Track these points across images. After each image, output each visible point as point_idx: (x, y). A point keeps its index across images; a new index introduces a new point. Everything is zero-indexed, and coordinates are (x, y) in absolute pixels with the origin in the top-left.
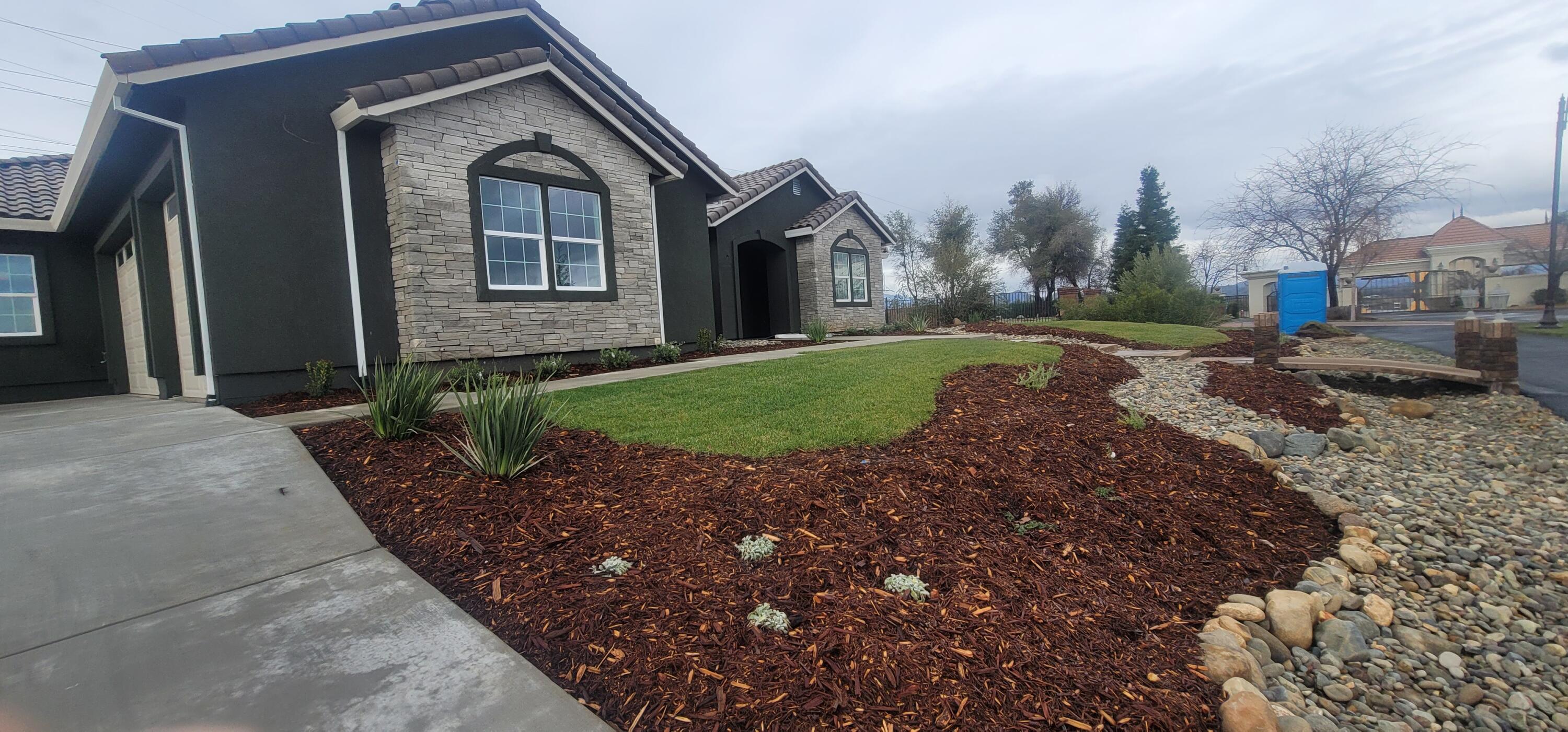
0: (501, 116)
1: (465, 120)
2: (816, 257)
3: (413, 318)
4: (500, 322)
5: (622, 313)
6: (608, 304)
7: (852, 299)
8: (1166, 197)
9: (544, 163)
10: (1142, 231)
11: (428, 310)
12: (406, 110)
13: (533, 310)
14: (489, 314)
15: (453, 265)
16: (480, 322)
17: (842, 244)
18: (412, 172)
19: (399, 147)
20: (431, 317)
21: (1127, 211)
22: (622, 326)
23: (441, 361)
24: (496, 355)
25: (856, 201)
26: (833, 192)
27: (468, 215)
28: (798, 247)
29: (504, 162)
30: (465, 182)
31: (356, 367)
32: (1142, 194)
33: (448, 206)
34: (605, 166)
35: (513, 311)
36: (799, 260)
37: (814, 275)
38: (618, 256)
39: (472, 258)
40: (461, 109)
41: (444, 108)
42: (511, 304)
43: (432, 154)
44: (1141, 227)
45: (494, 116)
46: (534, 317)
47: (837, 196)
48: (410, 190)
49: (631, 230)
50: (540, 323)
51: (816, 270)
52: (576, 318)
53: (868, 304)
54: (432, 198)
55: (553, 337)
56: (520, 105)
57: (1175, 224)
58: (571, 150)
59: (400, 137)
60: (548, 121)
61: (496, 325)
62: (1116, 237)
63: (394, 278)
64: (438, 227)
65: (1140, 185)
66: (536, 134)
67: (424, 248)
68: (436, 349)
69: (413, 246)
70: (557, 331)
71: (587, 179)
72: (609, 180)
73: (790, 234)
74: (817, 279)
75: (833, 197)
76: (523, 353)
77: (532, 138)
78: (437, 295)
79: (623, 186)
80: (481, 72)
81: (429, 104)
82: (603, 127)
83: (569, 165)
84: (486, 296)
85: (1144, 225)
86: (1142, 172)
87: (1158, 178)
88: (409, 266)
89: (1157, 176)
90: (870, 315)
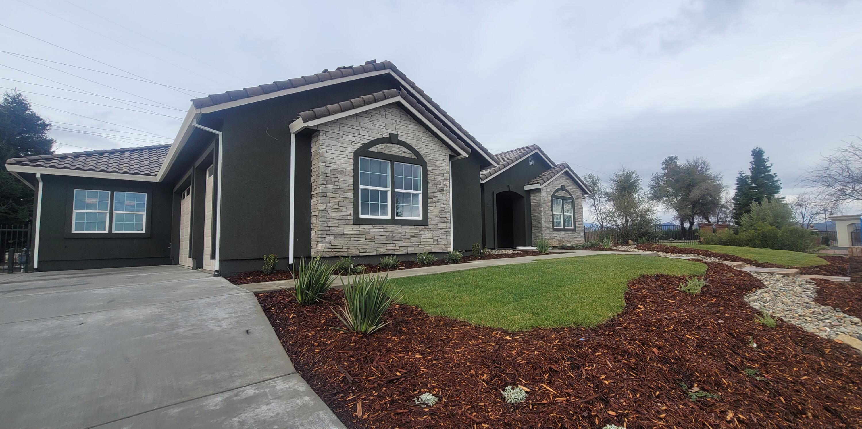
0: (373, 125)
1: (355, 127)
2: (542, 201)
3: (320, 232)
4: (364, 236)
5: (430, 232)
6: (423, 227)
7: (564, 226)
8: (770, 167)
9: (393, 149)
10: (754, 188)
11: (327, 228)
12: (326, 123)
13: (382, 230)
14: (358, 232)
15: (342, 204)
16: (353, 236)
17: (558, 194)
18: (326, 155)
19: (321, 142)
20: (329, 233)
21: (743, 175)
22: (430, 240)
23: (332, 257)
24: (361, 254)
25: (567, 169)
26: (553, 163)
27: (352, 178)
28: (532, 195)
29: (373, 149)
30: (352, 160)
31: (288, 258)
32: (753, 164)
33: (342, 173)
34: (426, 150)
35: (371, 230)
36: (532, 203)
37: (541, 212)
38: (429, 200)
39: (352, 200)
40: (354, 122)
41: (344, 121)
42: (371, 226)
43: (337, 145)
44: (753, 185)
45: (369, 125)
46: (382, 234)
47: (555, 166)
48: (324, 164)
49: (437, 186)
50: (385, 237)
51: (542, 209)
52: (404, 235)
53: (574, 230)
54: (335, 168)
55: (392, 245)
56: (383, 119)
57: (778, 183)
58: (408, 142)
59: (321, 137)
60: (397, 127)
61: (362, 238)
62: (736, 191)
63: (312, 210)
64: (337, 184)
65: (751, 159)
66: (390, 134)
67: (328, 195)
68: (330, 250)
69: (323, 194)
70: (394, 242)
71: (416, 158)
72: (427, 158)
73: (527, 188)
74: (543, 214)
75: (553, 167)
76: (375, 254)
77: (388, 136)
78: (333, 220)
79: (434, 161)
80: (365, 103)
81: (337, 120)
82: (425, 130)
83: (406, 150)
84: (358, 221)
85: (755, 184)
86: (752, 151)
87: (764, 155)
88: (320, 205)
89: (763, 154)
90: (575, 236)
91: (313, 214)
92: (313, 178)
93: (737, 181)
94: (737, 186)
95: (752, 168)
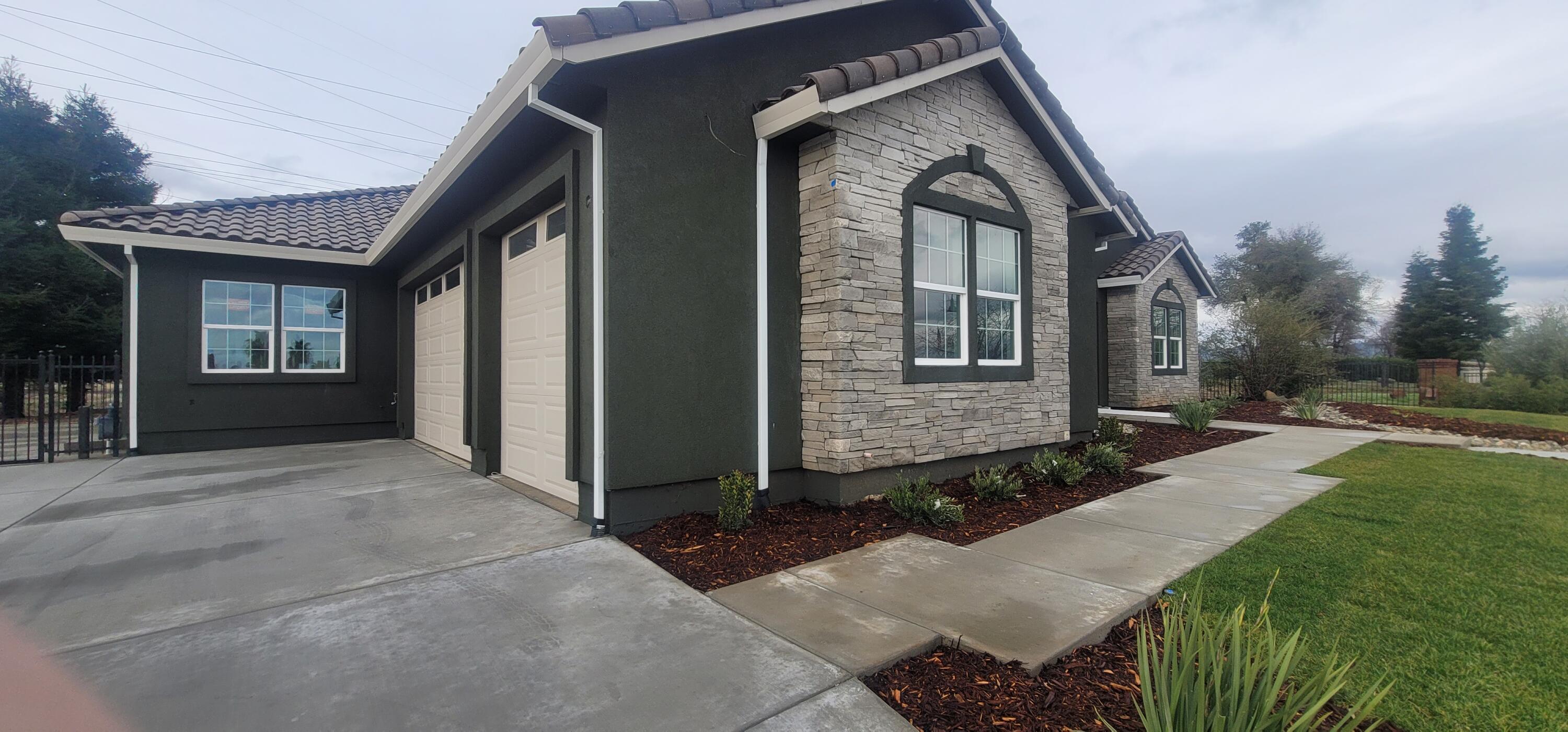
0: (939, 122)
1: (905, 126)
2: (1137, 312)
3: (840, 408)
4: (923, 412)
5: (1036, 396)
6: (1024, 384)
7: (1169, 365)
8: (1484, 243)
9: (975, 187)
10: (1444, 284)
11: (854, 396)
12: (849, 111)
13: (954, 395)
14: (912, 402)
15: (883, 330)
16: (904, 412)
17: (1164, 296)
18: (850, 197)
19: (838, 162)
20: (857, 407)
21: (1422, 259)
22: (1033, 415)
23: (864, 471)
24: (918, 460)
25: (1182, 244)
26: (1150, 232)
27: (899, 259)
28: (1110, 300)
29: (938, 186)
30: (898, 213)
31: (756, 475)
32: (1446, 238)
33: (880, 246)
34: (1030, 193)
35: (937, 396)
36: (1110, 314)
37: (1133, 335)
38: (1036, 317)
39: (900, 320)
40: (901, 112)
41: (886, 108)
42: (934, 386)
43: (870, 173)
44: (1444, 279)
45: (930, 122)
46: (957, 404)
47: (1154, 238)
48: (846, 222)
49: (1050, 282)
50: (961, 412)
51: (1137, 329)
52: (993, 404)
53: (1183, 372)
54: (866, 235)
55: (972, 432)
56: (956, 109)
57: (1498, 278)
58: (999, 171)
59: (840, 147)
60: (982, 131)
61: (918, 417)
62: (1404, 290)
64: (871, 276)
65: (1445, 228)
66: (969, 147)
67: (857, 306)
68: (860, 454)
69: (845, 304)
70: (976, 424)
71: (1013, 211)
72: (1032, 213)
73: (1103, 283)
74: (1138, 340)
75: (1149, 238)
76: (941, 457)
77: (962, 152)
78: (863, 375)
79: (1044, 220)
81: (871, 103)
82: (1029, 141)
83: (996, 191)
84: (913, 375)
85: (1448, 276)
86: (1448, 213)
87: (1474, 219)
88: (838, 333)
89: (1471, 217)
90: (1185, 385)
91: (805, 356)
92: (804, 261)
93: (1408, 271)
94: (1408, 280)
95: (1446, 245)
